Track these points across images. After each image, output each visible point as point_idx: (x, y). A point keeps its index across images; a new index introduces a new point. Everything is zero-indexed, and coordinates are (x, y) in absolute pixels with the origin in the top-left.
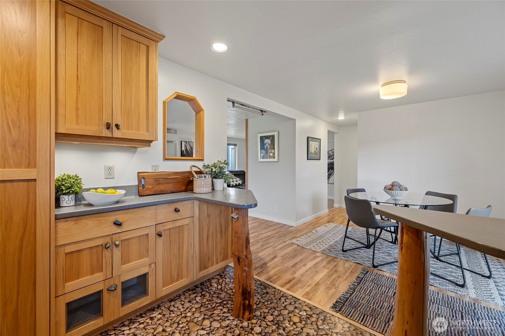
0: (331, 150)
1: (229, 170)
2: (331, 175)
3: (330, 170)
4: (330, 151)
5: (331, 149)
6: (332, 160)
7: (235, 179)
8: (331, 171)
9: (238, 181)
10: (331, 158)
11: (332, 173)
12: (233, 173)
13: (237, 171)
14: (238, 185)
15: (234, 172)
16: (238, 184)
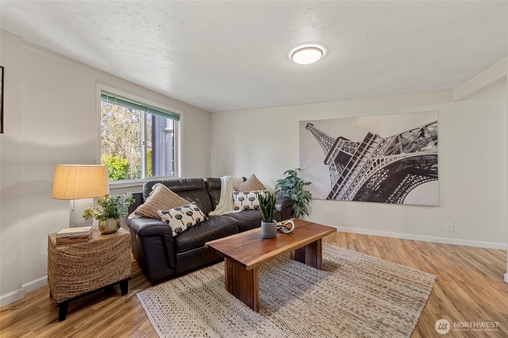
0: (410, 132)
1: (162, 180)
2: (409, 186)
3: (406, 176)
4: (408, 133)
5: (410, 129)
6: (411, 152)
7: (183, 209)
8: (410, 177)
9: (194, 212)
10: (411, 149)
11: (413, 181)
12: (174, 187)
13: (185, 182)
14: (195, 226)
15: (177, 183)
16: (194, 223)
